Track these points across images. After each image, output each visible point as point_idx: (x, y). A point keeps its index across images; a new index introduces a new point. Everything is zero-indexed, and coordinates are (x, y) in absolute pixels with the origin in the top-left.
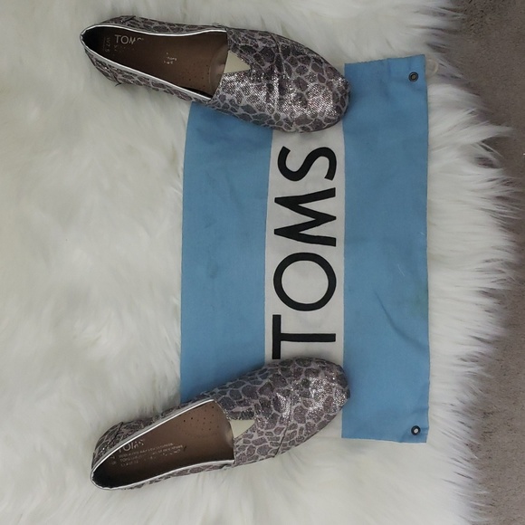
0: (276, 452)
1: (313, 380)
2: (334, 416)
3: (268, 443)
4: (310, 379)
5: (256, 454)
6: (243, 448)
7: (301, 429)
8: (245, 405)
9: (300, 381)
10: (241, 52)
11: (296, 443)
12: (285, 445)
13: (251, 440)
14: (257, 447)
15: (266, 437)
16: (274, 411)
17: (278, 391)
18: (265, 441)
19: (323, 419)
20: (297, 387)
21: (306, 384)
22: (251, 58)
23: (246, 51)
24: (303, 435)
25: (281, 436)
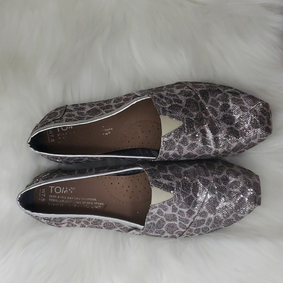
0: (181, 234)
1: (232, 180)
2: (242, 217)
3: (177, 223)
4: (230, 178)
5: (163, 229)
6: (155, 217)
7: (210, 220)
8: (168, 179)
9: (220, 176)
10: (170, 112)
11: (201, 232)
12: (191, 231)
13: (164, 213)
14: (167, 222)
15: (178, 216)
16: (191, 193)
17: (199, 178)
18: (175, 219)
19: (231, 217)
20: (216, 180)
21: (226, 180)
22: (180, 114)
23: (173, 110)
24: (209, 226)
25: (191, 220)
